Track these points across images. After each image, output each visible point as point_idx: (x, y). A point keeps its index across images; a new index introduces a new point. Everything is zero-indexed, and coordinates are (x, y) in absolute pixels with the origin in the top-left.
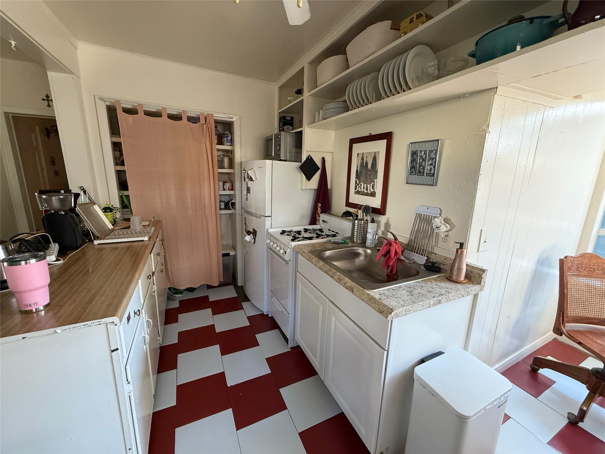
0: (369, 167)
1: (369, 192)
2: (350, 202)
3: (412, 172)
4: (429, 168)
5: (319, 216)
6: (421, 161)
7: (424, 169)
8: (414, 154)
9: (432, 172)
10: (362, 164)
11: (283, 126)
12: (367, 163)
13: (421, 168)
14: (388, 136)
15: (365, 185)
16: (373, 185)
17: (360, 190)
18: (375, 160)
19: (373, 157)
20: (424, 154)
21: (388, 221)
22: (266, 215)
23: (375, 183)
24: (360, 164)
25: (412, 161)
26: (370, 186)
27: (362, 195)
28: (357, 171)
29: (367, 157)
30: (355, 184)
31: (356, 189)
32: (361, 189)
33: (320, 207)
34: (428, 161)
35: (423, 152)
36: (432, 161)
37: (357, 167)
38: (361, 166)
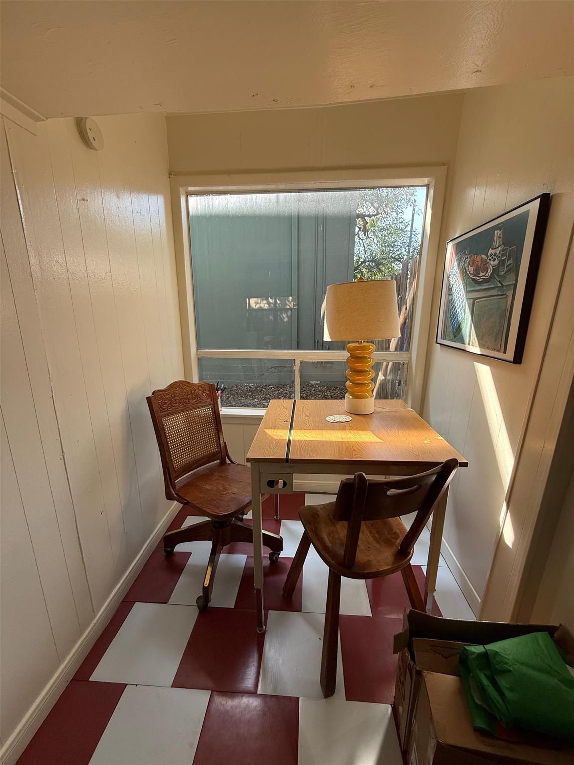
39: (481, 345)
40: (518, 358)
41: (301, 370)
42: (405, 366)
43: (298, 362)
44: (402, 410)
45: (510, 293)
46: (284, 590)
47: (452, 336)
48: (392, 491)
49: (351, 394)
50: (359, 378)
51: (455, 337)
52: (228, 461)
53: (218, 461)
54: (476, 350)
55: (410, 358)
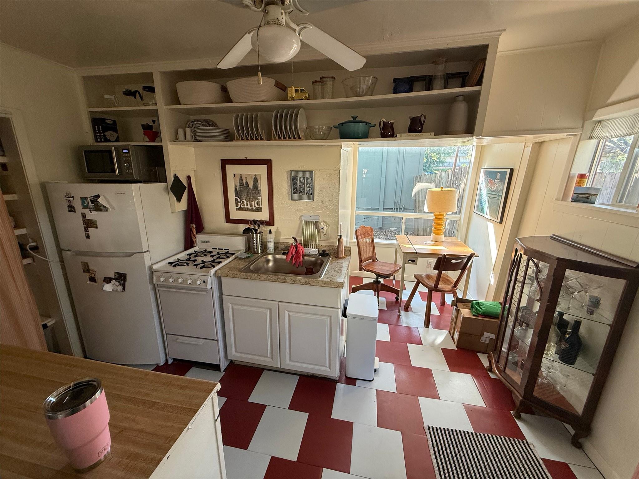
0: (251, 186)
1: (254, 208)
2: (231, 218)
3: (295, 192)
4: (308, 189)
5: (195, 238)
6: (301, 184)
7: (304, 189)
8: (294, 179)
9: (311, 192)
10: (241, 184)
11: (103, 132)
12: (248, 183)
13: (302, 189)
14: (268, 163)
15: (248, 202)
16: (257, 202)
17: (242, 207)
18: (256, 181)
19: (253, 178)
20: (303, 180)
21: (277, 229)
22: (144, 251)
23: (260, 200)
24: (238, 183)
25: (294, 184)
26: (254, 202)
27: (245, 211)
28: (236, 190)
29: (246, 178)
30: (236, 201)
31: (237, 206)
32: (244, 205)
33: (195, 228)
34: (307, 185)
35: (302, 178)
36: (310, 184)
37: (236, 186)
38: (241, 186)
39: (491, 216)
40: (501, 222)
41: (406, 222)
42: (458, 222)
43: (404, 218)
44: (456, 240)
45: (500, 198)
46: (405, 307)
47: (480, 210)
48: (453, 261)
49: (434, 233)
50: (438, 227)
51: (482, 211)
52: (376, 260)
53: (372, 260)
54: (488, 217)
55: (461, 218)
